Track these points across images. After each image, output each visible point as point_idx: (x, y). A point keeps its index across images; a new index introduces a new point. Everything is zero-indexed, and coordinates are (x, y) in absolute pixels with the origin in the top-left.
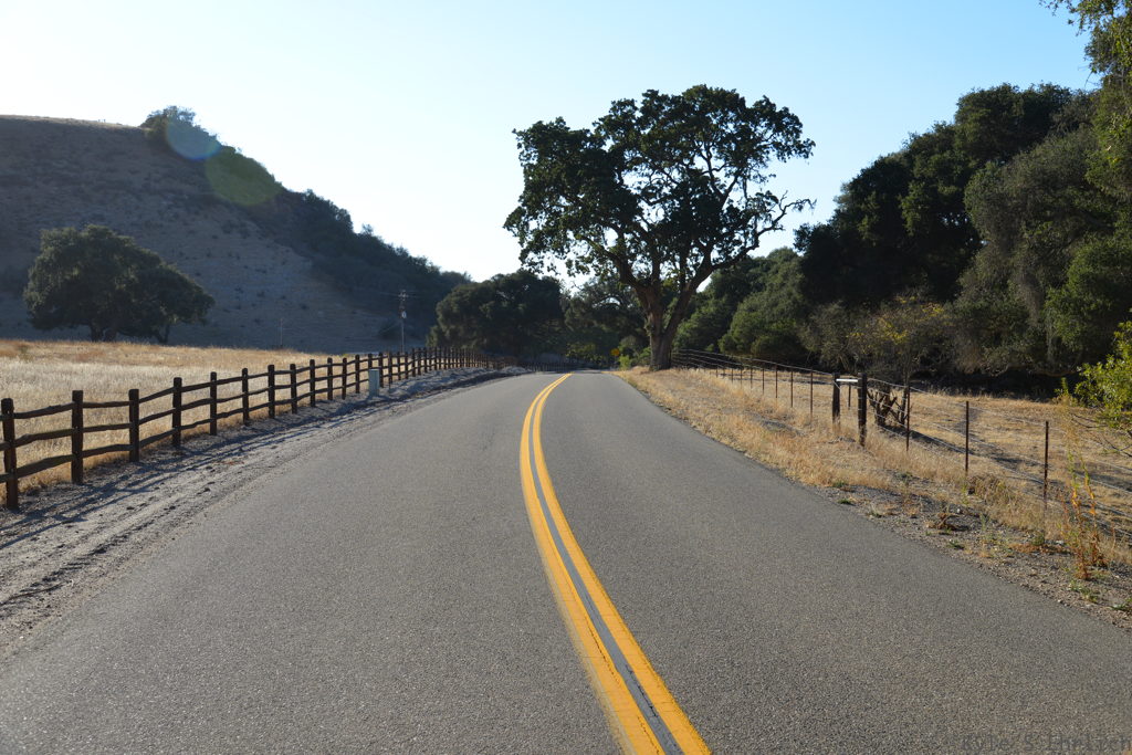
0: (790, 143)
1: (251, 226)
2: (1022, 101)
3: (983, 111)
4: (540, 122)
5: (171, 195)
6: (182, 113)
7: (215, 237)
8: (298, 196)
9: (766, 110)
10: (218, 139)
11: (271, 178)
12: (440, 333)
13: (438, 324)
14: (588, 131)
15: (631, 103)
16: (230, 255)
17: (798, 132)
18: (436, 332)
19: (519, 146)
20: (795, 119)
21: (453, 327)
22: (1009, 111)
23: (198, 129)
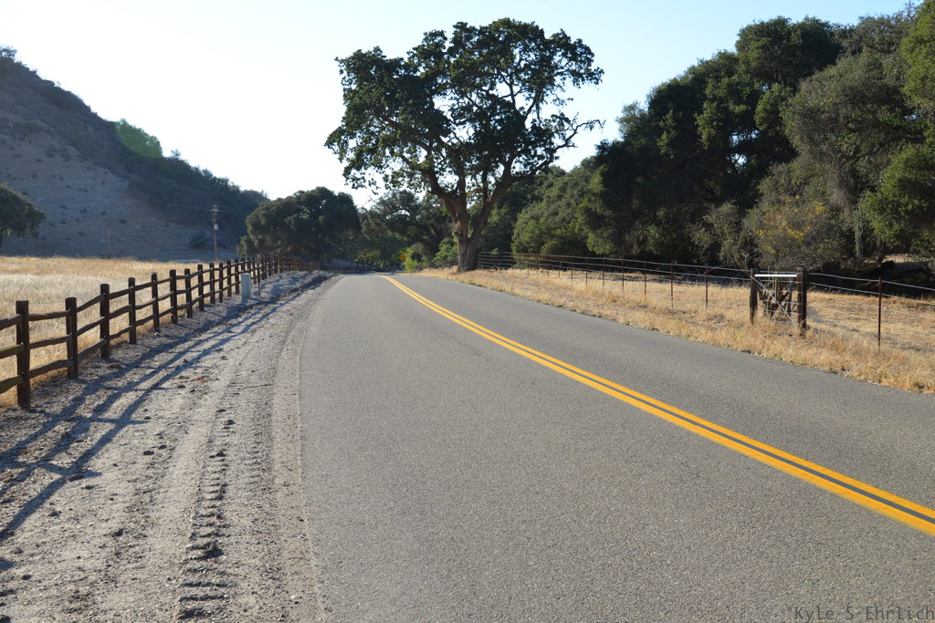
0: (582, 71)
1: (72, 151)
2: (799, 31)
3: (764, 40)
4: (360, 50)
6: (5, 50)
7: (39, 161)
8: (112, 125)
9: (562, 42)
10: (38, 74)
11: (88, 109)
12: (249, 242)
13: (247, 234)
14: (402, 59)
15: (441, 34)
16: (54, 176)
17: (590, 61)
18: (246, 241)
19: (341, 72)
20: (588, 50)
21: (261, 237)
22: (789, 39)
23: (19, 65)
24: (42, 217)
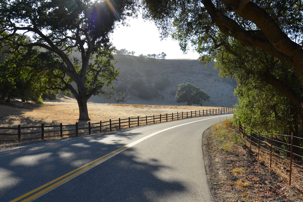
1: (220, 80)
5: (204, 74)
16: (216, 86)
24: (210, 97)
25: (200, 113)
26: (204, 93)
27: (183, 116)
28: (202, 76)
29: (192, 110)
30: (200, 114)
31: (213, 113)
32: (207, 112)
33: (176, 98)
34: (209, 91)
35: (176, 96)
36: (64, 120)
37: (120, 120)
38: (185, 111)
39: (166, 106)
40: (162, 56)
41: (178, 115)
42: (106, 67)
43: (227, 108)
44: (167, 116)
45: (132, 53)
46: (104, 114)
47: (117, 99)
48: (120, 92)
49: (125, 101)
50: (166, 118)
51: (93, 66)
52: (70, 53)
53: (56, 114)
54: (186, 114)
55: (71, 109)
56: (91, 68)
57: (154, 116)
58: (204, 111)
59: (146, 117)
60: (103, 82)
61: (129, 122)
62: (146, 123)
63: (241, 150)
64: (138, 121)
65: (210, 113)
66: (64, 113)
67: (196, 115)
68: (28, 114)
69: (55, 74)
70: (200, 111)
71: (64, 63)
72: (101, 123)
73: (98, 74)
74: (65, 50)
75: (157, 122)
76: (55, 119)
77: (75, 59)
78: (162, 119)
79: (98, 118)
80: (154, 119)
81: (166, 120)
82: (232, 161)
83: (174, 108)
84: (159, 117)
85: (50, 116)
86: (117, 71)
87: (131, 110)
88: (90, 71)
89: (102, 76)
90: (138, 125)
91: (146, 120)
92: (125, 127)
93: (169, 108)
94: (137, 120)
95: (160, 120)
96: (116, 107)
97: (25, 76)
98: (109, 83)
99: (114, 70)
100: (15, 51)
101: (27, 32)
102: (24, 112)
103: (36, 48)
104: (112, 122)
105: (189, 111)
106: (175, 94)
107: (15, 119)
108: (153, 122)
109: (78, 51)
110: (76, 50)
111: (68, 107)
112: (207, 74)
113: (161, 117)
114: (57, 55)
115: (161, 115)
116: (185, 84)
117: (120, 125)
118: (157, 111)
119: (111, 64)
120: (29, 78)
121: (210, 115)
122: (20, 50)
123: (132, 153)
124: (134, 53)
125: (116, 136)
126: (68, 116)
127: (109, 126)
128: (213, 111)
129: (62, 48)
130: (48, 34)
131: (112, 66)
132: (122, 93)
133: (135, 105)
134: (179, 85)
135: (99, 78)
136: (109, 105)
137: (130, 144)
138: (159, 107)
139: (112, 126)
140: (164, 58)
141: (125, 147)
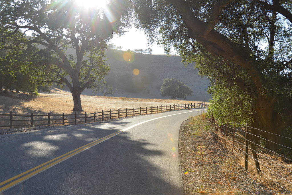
24: (193, 92)
25: (182, 106)
26: (187, 88)
27: (167, 109)
28: (186, 71)
29: (174, 104)
30: (182, 108)
31: (194, 107)
32: (189, 106)
33: (161, 92)
34: (192, 86)
35: (161, 90)
36: (60, 110)
37: (111, 111)
38: (168, 104)
39: (151, 100)
40: (149, 51)
41: (162, 108)
42: (98, 63)
43: (207, 103)
44: (152, 109)
45: (120, 48)
46: (95, 105)
47: (105, 92)
48: (108, 86)
49: (112, 93)
50: (151, 111)
51: (86, 62)
52: (65, 49)
53: (51, 105)
54: (170, 107)
55: (64, 101)
56: (84, 64)
57: (140, 109)
58: (186, 105)
59: (134, 109)
60: (95, 77)
61: (119, 113)
62: (133, 115)
63: (209, 135)
64: (127, 112)
65: (192, 107)
66: (58, 105)
67: (178, 108)
68: (27, 104)
69: (51, 68)
70: (182, 105)
71: (61, 59)
72: (95, 113)
73: (90, 69)
74: (61, 47)
75: (143, 114)
76: (52, 110)
77: (70, 56)
78: (147, 111)
79: (90, 109)
80: (141, 111)
81: (151, 113)
82: (199, 142)
83: (158, 102)
84: (145, 109)
85: (46, 106)
86: (107, 67)
87: (119, 103)
88: (83, 66)
89: (94, 71)
90: (127, 116)
91: (134, 112)
92: (115, 117)
93: (154, 101)
94: (125, 111)
95: (146, 112)
96: (105, 100)
97: (23, 69)
98: (100, 77)
99: (105, 66)
100: (16, 47)
101: (28, 30)
102: (23, 103)
103: (35, 45)
104: (104, 113)
105: (172, 104)
106: (160, 89)
107: (18, 109)
108: (140, 114)
109: (73, 48)
110: (71, 47)
111: (60, 99)
112: (191, 70)
113: (146, 109)
114: (54, 51)
115: (146, 107)
116: (170, 79)
117: (111, 115)
118: (143, 104)
119: (102, 60)
120: (28, 72)
121: (192, 108)
122: (20, 46)
123: (126, 135)
124: (121, 48)
125: (110, 124)
126: (63, 107)
127: (101, 117)
128: (194, 105)
129: (58, 44)
130: (45, 31)
131: (103, 63)
132: (110, 87)
133: (122, 98)
134: (164, 80)
135: (91, 73)
136: (98, 97)
137: (124, 129)
138: (145, 100)
139: (105, 116)
140: (150, 53)
141: (120, 131)
